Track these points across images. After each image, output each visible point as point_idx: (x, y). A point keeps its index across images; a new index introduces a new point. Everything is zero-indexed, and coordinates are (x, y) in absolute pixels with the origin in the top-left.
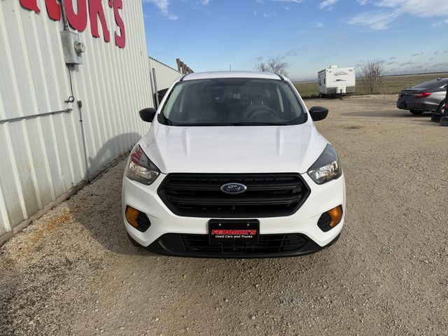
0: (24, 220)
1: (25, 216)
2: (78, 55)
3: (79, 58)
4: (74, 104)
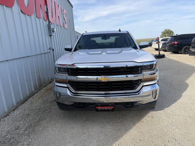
0: (38, 89)
1: (38, 88)
2: (53, 32)
3: (53, 34)
4: (51, 50)
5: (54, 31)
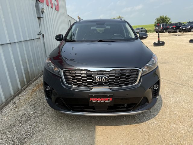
3: (43, 15)
4: (41, 35)
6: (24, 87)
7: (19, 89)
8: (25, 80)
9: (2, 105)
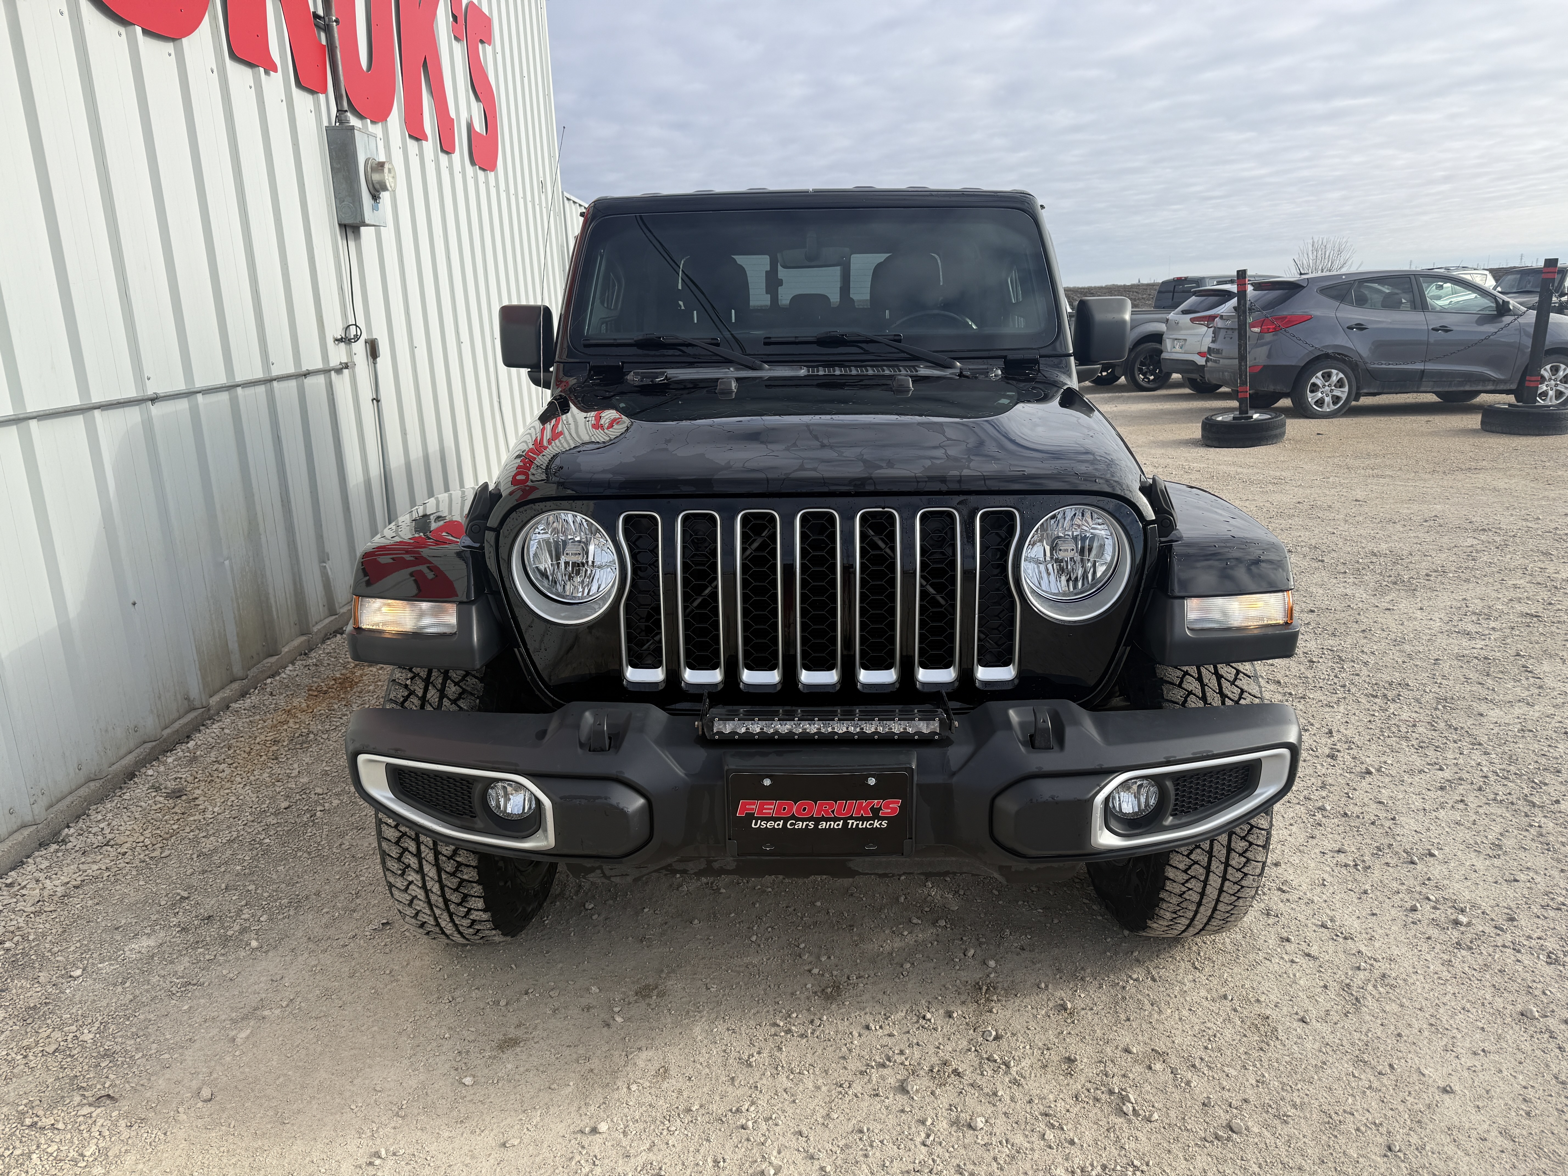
0: (232, 680)
1: (237, 670)
2: (375, 197)
3: (375, 208)
4: (359, 348)
5: (385, 188)
6: (227, 693)
7: (187, 699)
8: (233, 645)
9: (83, 792)
